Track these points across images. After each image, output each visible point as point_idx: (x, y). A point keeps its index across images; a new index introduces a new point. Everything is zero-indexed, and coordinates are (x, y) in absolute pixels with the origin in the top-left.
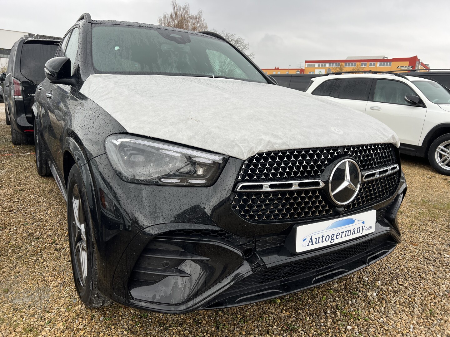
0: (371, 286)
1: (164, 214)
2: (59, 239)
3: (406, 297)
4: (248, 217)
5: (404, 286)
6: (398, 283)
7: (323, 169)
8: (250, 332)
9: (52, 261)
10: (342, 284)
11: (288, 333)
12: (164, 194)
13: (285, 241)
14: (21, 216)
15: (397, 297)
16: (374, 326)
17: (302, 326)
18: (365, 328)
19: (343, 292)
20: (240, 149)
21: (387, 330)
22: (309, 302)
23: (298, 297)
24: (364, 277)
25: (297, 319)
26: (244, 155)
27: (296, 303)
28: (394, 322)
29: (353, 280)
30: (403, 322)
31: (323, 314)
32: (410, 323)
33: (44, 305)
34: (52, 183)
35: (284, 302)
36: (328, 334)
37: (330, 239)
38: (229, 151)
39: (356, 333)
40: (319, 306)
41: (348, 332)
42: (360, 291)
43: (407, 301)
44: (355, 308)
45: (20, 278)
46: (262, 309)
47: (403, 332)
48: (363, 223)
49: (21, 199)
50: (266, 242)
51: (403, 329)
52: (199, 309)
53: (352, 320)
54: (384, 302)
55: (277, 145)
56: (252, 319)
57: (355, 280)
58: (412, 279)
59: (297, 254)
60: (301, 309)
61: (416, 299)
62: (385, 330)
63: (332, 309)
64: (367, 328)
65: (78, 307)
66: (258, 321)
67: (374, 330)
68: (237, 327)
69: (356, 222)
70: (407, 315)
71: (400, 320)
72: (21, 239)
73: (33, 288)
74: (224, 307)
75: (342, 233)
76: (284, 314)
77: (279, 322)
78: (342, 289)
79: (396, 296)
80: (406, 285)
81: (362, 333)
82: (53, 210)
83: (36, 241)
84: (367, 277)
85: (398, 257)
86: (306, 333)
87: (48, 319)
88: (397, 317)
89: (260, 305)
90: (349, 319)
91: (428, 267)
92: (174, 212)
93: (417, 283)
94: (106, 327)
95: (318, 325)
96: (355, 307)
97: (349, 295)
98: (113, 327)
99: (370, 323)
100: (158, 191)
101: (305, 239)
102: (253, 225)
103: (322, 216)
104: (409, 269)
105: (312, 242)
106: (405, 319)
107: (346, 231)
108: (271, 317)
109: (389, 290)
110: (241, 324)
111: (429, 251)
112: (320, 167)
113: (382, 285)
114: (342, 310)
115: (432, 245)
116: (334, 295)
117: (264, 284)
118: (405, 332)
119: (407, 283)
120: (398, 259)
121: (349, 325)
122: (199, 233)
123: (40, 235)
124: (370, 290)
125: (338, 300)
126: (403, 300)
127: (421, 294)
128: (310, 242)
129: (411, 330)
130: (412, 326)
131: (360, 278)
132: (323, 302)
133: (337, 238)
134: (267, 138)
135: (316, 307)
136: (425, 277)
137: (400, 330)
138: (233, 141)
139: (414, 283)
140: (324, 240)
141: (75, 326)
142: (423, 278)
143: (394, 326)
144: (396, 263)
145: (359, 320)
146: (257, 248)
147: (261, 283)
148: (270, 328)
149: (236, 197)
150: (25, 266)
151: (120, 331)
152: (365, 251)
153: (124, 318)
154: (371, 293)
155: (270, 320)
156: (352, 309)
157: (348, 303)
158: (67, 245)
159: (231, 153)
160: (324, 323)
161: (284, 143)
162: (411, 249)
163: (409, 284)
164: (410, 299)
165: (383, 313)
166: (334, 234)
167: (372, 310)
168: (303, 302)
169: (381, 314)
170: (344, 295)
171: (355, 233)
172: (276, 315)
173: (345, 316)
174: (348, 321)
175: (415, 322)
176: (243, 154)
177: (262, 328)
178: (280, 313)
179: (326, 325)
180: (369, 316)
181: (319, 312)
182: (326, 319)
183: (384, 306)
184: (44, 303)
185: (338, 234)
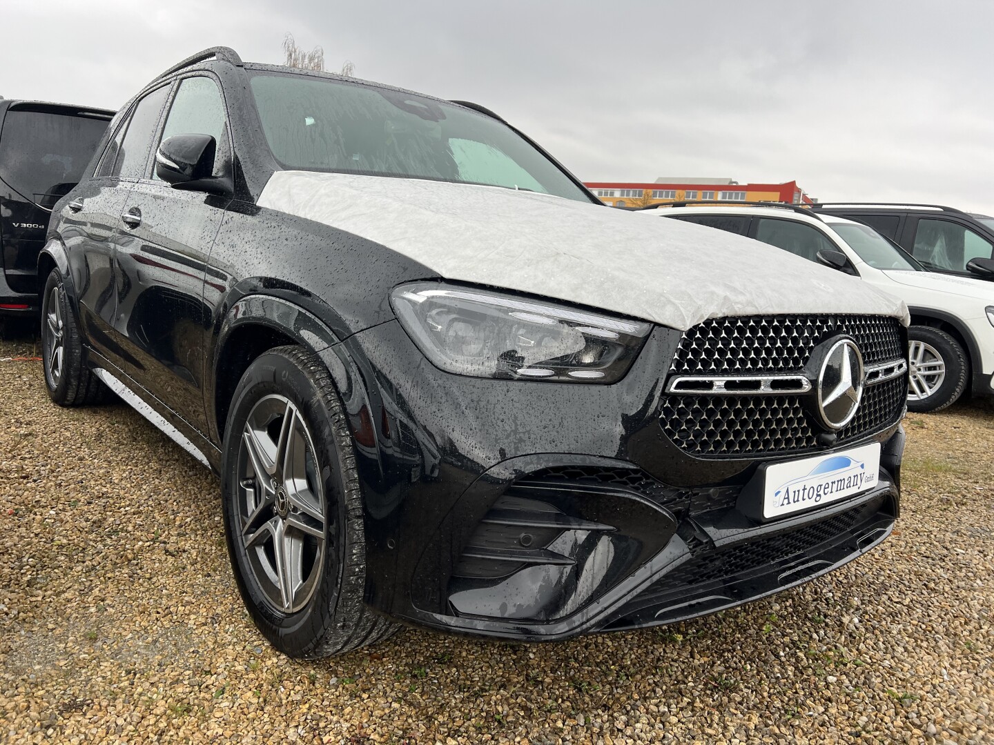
0: (842, 606)
1: (532, 436)
2: (166, 533)
3: (915, 622)
4: (684, 445)
5: (905, 604)
6: (892, 600)
7: (807, 356)
8: (647, 695)
9: (170, 576)
10: (788, 604)
11: (720, 693)
12: (529, 398)
13: (737, 497)
14: (53, 487)
15: (899, 624)
16: (878, 674)
17: (742, 680)
18: (862, 678)
19: (795, 618)
20: (677, 308)
21: (903, 680)
22: (738, 638)
23: (712, 630)
24: (824, 591)
25: (726, 667)
26: (685, 321)
27: (713, 640)
28: (910, 667)
29: (804, 597)
30: (927, 664)
31: (773, 657)
32: (940, 665)
33: (191, 660)
34: (94, 421)
35: (690, 640)
36: (796, 693)
37: (815, 496)
38: (656, 313)
39: (847, 687)
40: (760, 645)
41: (832, 687)
42: (825, 616)
43: (920, 629)
44: (829, 645)
45: (111, 610)
46: (652, 653)
47: (934, 682)
48: (862, 466)
49: (36, 452)
50: (709, 498)
51: (930, 676)
52: (592, 630)
53: (832, 666)
54: (877, 632)
55: (739, 306)
56: (641, 671)
57: (809, 597)
58: (914, 591)
59: (764, 521)
60: (729, 651)
61: (934, 626)
62: (900, 679)
63: (787, 649)
64: (865, 678)
65: (271, 662)
66: (654, 675)
67: (879, 680)
68: (617, 688)
69: (853, 464)
70: (928, 654)
71: (920, 662)
72: (78, 533)
73: (151, 629)
74: (636, 627)
75: (832, 483)
76: (699, 660)
77: (694, 675)
78: (790, 613)
79: (897, 622)
80: (907, 602)
81: (858, 687)
82: (124, 475)
83: (113, 537)
84: (830, 591)
85: (873, 555)
86: (756, 691)
87: (215, 686)
88: (913, 657)
89: (646, 647)
90: (826, 665)
91: (933, 571)
92: (551, 433)
93: (926, 599)
94: (351, 696)
95: (772, 678)
96: (827, 644)
97: (808, 624)
98: (365, 696)
99: (867, 669)
100: (518, 392)
101: (779, 492)
102: (694, 460)
103: (801, 450)
104: (901, 576)
105: (788, 498)
106: (927, 660)
107: (838, 481)
108: (677, 667)
109: (879, 612)
110: (621, 682)
111: (924, 543)
112: (801, 351)
113: (862, 604)
114: (807, 650)
115: (925, 533)
116: (780, 625)
117: (694, 586)
118: (936, 681)
119: (908, 600)
120: (874, 560)
121: (830, 675)
122: (594, 476)
123: (119, 525)
124: (844, 613)
125: (791, 633)
126: (912, 629)
127: (939, 616)
128: (785, 498)
129: (945, 677)
130: (944, 671)
131: (816, 593)
132: (764, 638)
133: (825, 494)
134: (721, 292)
135: (753, 646)
136: (936, 588)
137: (926, 679)
138: (662, 295)
139: (920, 599)
140: (806, 497)
141: (283, 696)
142: (931, 590)
143: (913, 673)
144: (872, 565)
145: (845, 665)
146: (692, 511)
147: (690, 582)
148: (682, 686)
149: (667, 404)
150: (111, 586)
151: (383, 702)
152: (849, 530)
153: (379, 679)
154: (848, 617)
155: (675, 672)
156: (825, 647)
157: (811, 637)
158: (188, 545)
159: (660, 317)
160: (782, 674)
161: (750, 303)
162: (890, 540)
163: (911, 601)
164: (924, 626)
165: (885, 651)
166: (821, 486)
167: (862, 646)
168: (725, 638)
169: (881, 653)
170: (798, 625)
171: (850, 487)
172: (684, 663)
173: (817, 660)
174: (824, 669)
175: (947, 665)
176: (683, 320)
177: (666, 686)
178: (691, 660)
179: (786, 676)
180: (861, 658)
181: (763, 655)
182: (782, 665)
183: (881, 639)
184: (191, 657)
185: (827, 486)
